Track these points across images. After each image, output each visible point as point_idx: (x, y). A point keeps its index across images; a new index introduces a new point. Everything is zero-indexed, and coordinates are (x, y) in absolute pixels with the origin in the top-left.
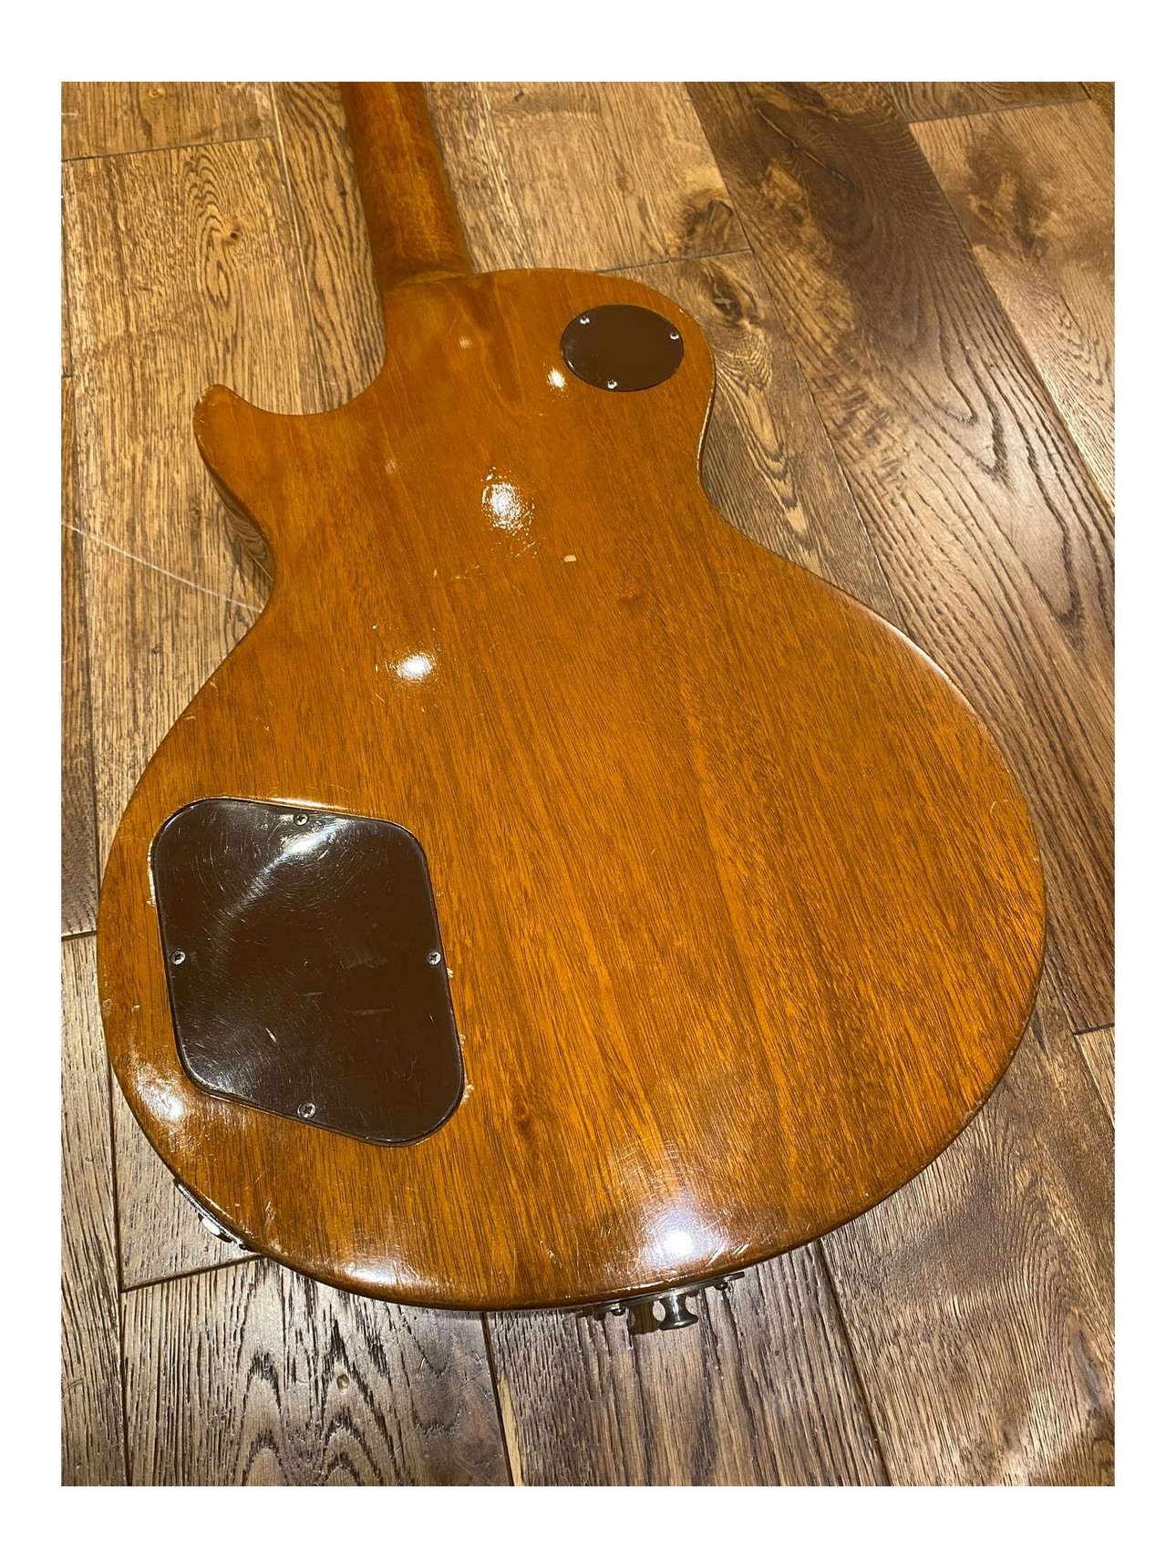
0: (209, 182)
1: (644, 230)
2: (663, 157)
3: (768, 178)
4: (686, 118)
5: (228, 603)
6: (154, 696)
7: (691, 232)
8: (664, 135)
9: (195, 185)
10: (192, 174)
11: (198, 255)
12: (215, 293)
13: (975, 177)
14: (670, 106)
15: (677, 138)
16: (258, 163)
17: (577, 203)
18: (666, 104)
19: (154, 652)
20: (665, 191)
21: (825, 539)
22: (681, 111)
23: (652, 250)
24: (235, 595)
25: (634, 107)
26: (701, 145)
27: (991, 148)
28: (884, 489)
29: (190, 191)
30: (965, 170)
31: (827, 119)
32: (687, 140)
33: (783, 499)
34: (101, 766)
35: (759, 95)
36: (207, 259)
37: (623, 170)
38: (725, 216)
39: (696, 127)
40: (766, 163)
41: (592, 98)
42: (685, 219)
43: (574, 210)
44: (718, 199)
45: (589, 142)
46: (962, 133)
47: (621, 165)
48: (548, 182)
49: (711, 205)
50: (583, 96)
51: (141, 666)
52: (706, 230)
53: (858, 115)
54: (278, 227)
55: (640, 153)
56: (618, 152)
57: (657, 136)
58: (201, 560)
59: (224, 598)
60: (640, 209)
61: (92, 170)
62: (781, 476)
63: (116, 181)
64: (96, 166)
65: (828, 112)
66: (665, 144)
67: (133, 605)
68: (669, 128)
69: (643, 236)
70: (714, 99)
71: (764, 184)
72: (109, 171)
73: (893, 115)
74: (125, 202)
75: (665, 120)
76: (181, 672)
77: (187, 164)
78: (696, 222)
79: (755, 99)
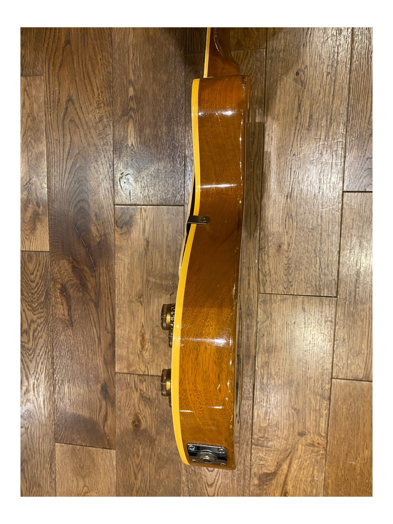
0: (285, 275)
1: (146, 220)
2: (131, 253)
3: (101, 236)
4: (119, 270)
5: (305, 88)
6: (332, 57)
7: (131, 217)
8: (128, 264)
9: (290, 274)
10: (290, 280)
11: (294, 240)
12: (291, 220)
13: (36, 221)
14: (123, 278)
15: (124, 261)
16: (266, 281)
17: (164, 238)
18: (124, 279)
19: (329, 73)
20: (135, 237)
21: (125, 83)
22: (120, 274)
23: (145, 211)
24: (302, 91)
25: (135, 279)
26: (118, 256)
27: (27, 233)
28: (103, 98)
29: (292, 272)
30: (39, 226)
31: (74, 259)
32: (122, 260)
33: (133, 100)
34: (350, 35)
35: (93, 276)
36: (291, 237)
37: (146, 250)
38: (119, 221)
39: (117, 265)
40: (99, 243)
41: (148, 287)
42: (131, 223)
43: (166, 235)
44: (119, 230)
45: (154, 266)
46: (34, 243)
47: (146, 254)
48: (172, 250)
49: (122, 228)
50: (150, 289)
51: (334, 69)
52: (126, 217)
53: (63, 259)
54: (265, 248)
55: (139, 257)
56: (146, 259)
57: (131, 264)
58: (310, 106)
59: (306, 90)
60: (145, 231)
61: (326, 290)
62: (131, 108)
63: (318, 283)
64: (324, 293)
65: (73, 263)
66: (129, 260)
67: (334, 92)
68: (126, 266)
69: (147, 218)
70: (107, 277)
71: (103, 234)
72: (320, 288)
73: (53, 256)
74: (316, 272)
75: (126, 271)
76: (322, 65)
77: (292, 286)
78: (129, 221)
79: (94, 275)
